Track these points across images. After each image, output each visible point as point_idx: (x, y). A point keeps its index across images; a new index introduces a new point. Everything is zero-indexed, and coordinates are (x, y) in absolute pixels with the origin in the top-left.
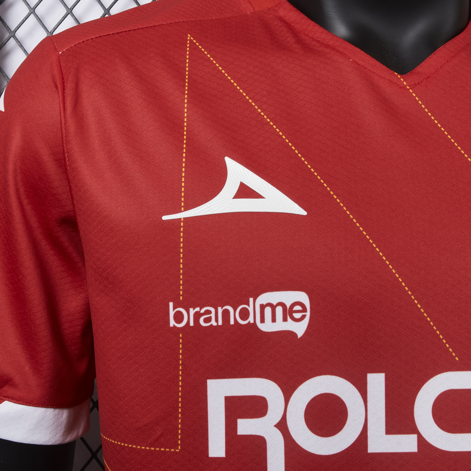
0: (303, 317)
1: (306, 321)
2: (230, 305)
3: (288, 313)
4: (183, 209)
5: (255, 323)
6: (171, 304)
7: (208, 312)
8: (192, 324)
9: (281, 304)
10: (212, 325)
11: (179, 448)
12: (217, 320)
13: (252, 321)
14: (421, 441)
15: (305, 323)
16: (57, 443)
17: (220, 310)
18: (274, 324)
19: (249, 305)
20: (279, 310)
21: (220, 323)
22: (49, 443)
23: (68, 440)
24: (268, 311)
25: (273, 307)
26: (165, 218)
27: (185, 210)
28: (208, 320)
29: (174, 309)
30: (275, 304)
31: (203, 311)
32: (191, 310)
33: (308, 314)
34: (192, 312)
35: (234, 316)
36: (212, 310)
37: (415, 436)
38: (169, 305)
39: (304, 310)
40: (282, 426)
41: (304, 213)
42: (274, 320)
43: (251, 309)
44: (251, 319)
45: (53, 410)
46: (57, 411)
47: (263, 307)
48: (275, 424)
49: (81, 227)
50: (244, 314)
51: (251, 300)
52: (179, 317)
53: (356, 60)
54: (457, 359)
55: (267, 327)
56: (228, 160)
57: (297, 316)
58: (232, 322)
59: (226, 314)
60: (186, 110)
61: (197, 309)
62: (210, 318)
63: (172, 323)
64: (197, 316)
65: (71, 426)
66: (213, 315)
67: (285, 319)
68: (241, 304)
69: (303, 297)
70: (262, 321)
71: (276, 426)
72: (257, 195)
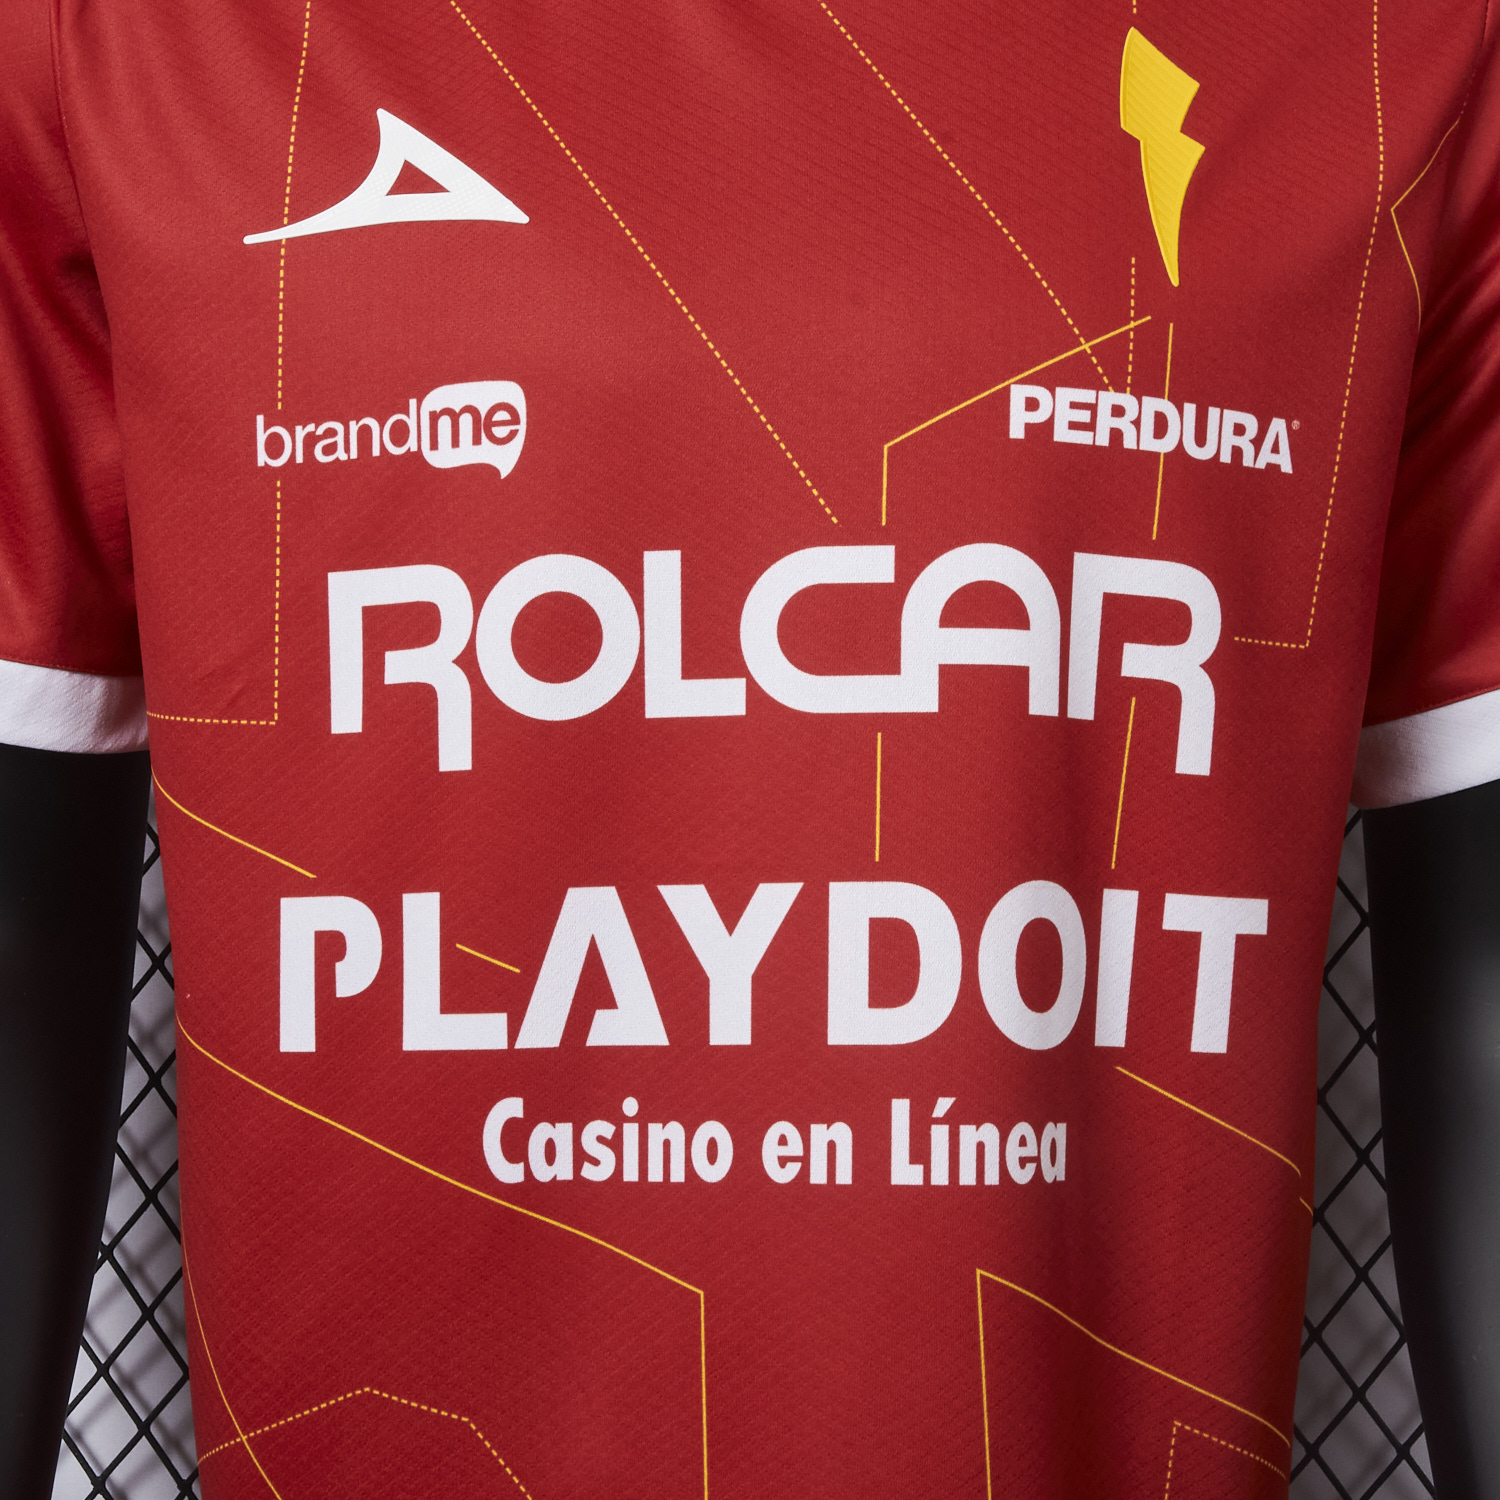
0: (513, 435)
1: (518, 443)
2: (371, 416)
3: (483, 426)
4: (286, 220)
5: (419, 454)
6: (260, 419)
7: (331, 433)
8: (300, 459)
9: (469, 409)
10: (337, 459)
11: (276, 717)
12: (347, 450)
13: (414, 449)
14: (755, 694)
15: (516, 446)
17: (354, 427)
18: (457, 449)
19: (408, 414)
20: (466, 421)
21: (354, 455)
24: (445, 423)
25: (454, 417)
26: (249, 240)
27: (289, 223)
28: (330, 449)
29: (267, 427)
30: (457, 411)
31: (320, 431)
32: (299, 429)
33: (522, 428)
34: (301, 432)
35: (381, 439)
36: (338, 427)
37: (743, 681)
38: (255, 421)
39: (515, 420)
40: (468, 661)
41: (523, 219)
42: (455, 443)
43: (412, 423)
44: (412, 444)
47: (434, 417)
48: (455, 657)
50: (400, 434)
51: (413, 403)
52: (275, 446)
54: (834, 520)
55: (443, 459)
56: (383, 115)
57: (500, 432)
58: (376, 452)
59: (365, 434)
60: (308, 15)
61: (311, 427)
62: (335, 443)
63: (262, 458)
64: (311, 441)
66: (340, 439)
67: (477, 441)
68: (394, 413)
69: (511, 393)
70: (434, 446)
71: (454, 662)
72: (436, 188)
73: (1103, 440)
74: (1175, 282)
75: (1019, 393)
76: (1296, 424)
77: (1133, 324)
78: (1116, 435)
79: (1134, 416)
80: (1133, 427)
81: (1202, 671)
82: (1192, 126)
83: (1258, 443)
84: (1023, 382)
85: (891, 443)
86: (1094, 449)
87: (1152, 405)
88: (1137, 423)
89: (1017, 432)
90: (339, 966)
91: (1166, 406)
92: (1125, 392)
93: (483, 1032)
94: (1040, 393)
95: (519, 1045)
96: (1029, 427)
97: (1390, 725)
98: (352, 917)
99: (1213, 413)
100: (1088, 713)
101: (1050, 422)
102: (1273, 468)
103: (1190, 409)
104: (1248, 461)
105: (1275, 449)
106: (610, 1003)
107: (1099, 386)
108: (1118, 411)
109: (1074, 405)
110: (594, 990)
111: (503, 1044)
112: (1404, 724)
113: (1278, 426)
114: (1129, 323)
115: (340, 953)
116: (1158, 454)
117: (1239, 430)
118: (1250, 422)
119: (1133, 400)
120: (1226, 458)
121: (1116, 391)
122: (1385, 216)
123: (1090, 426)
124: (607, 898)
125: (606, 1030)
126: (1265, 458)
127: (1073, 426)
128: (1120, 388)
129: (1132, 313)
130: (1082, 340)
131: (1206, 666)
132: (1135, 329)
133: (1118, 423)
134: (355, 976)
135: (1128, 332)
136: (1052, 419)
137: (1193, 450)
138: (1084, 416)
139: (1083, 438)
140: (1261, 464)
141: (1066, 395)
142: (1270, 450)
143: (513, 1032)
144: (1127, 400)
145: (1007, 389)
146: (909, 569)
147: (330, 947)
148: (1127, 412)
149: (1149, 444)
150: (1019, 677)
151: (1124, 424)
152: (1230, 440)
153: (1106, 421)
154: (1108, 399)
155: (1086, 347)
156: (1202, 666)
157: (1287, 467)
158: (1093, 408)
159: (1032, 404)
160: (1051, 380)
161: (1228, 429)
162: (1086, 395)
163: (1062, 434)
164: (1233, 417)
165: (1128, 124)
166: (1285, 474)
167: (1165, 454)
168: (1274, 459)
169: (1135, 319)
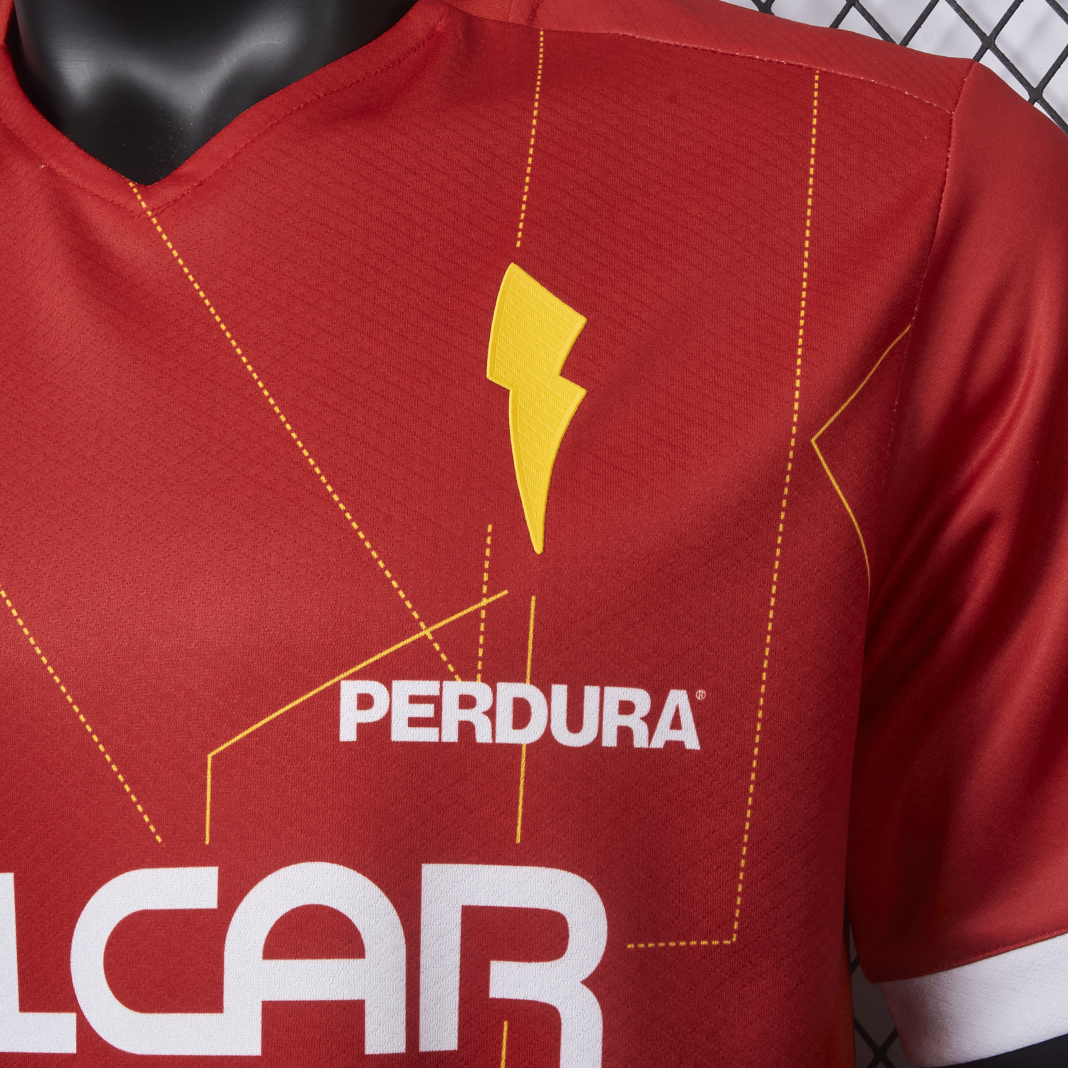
37: (71, 1018)
53: (54, 165)
73: (450, 734)
74: (538, 547)
75: (350, 690)
76: (701, 694)
77: (485, 602)
78: (466, 729)
79: (488, 706)
80: (486, 719)
81: (585, 988)
83: (652, 720)
84: (347, 678)
85: (215, 752)
86: (440, 746)
87: (508, 691)
88: (491, 714)
89: (348, 733)
91: (527, 691)
92: (474, 679)
94: (373, 688)
96: (361, 728)
99: (591, 693)
100: (449, 1042)
101: (386, 721)
102: (675, 747)
103: (560, 692)
104: (640, 740)
105: (676, 724)
107: (442, 675)
108: (467, 702)
109: (414, 699)
113: (678, 699)
114: (480, 600)
116: (519, 747)
117: (626, 708)
118: (641, 699)
119: (486, 689)
120: (610, 740)
121: (464, 679)
122: (804, 447)
123: (435, 722)
126: (664, 734)
127: (414, 722)
128: (468, 676)
129: (485, 589)
130: (422, 625)
131: (590, 982)
132: (487, 608)
133: (467, 715)
135: (478, 611)
136: (389, 715)
137: (565, 737)
138: (427, 711)
139: (427, 735)
140: (658, 743)
141: (405, 688)
142: (668, 726)
144: (478, 689)
145: (337, 685)
146: (232, 894)
148: (479, 702)
149: (507, 735)
150: (352, 1013)
151: (475, 716)
152: (614, 721)
153: (452, 716)
154: (454, 689)
155: (427, 632)
156: (585, 982)
158: (437, 701)
159: (365, 702)
160: (386, 674)
161: (611, 707)
162: (428, 687)
163: (401, 733)
164: (615, 694)
165: (494, 373)
166: (691, 751)
167: (529, 746)
168: (675, 736)
169: (487, 596)
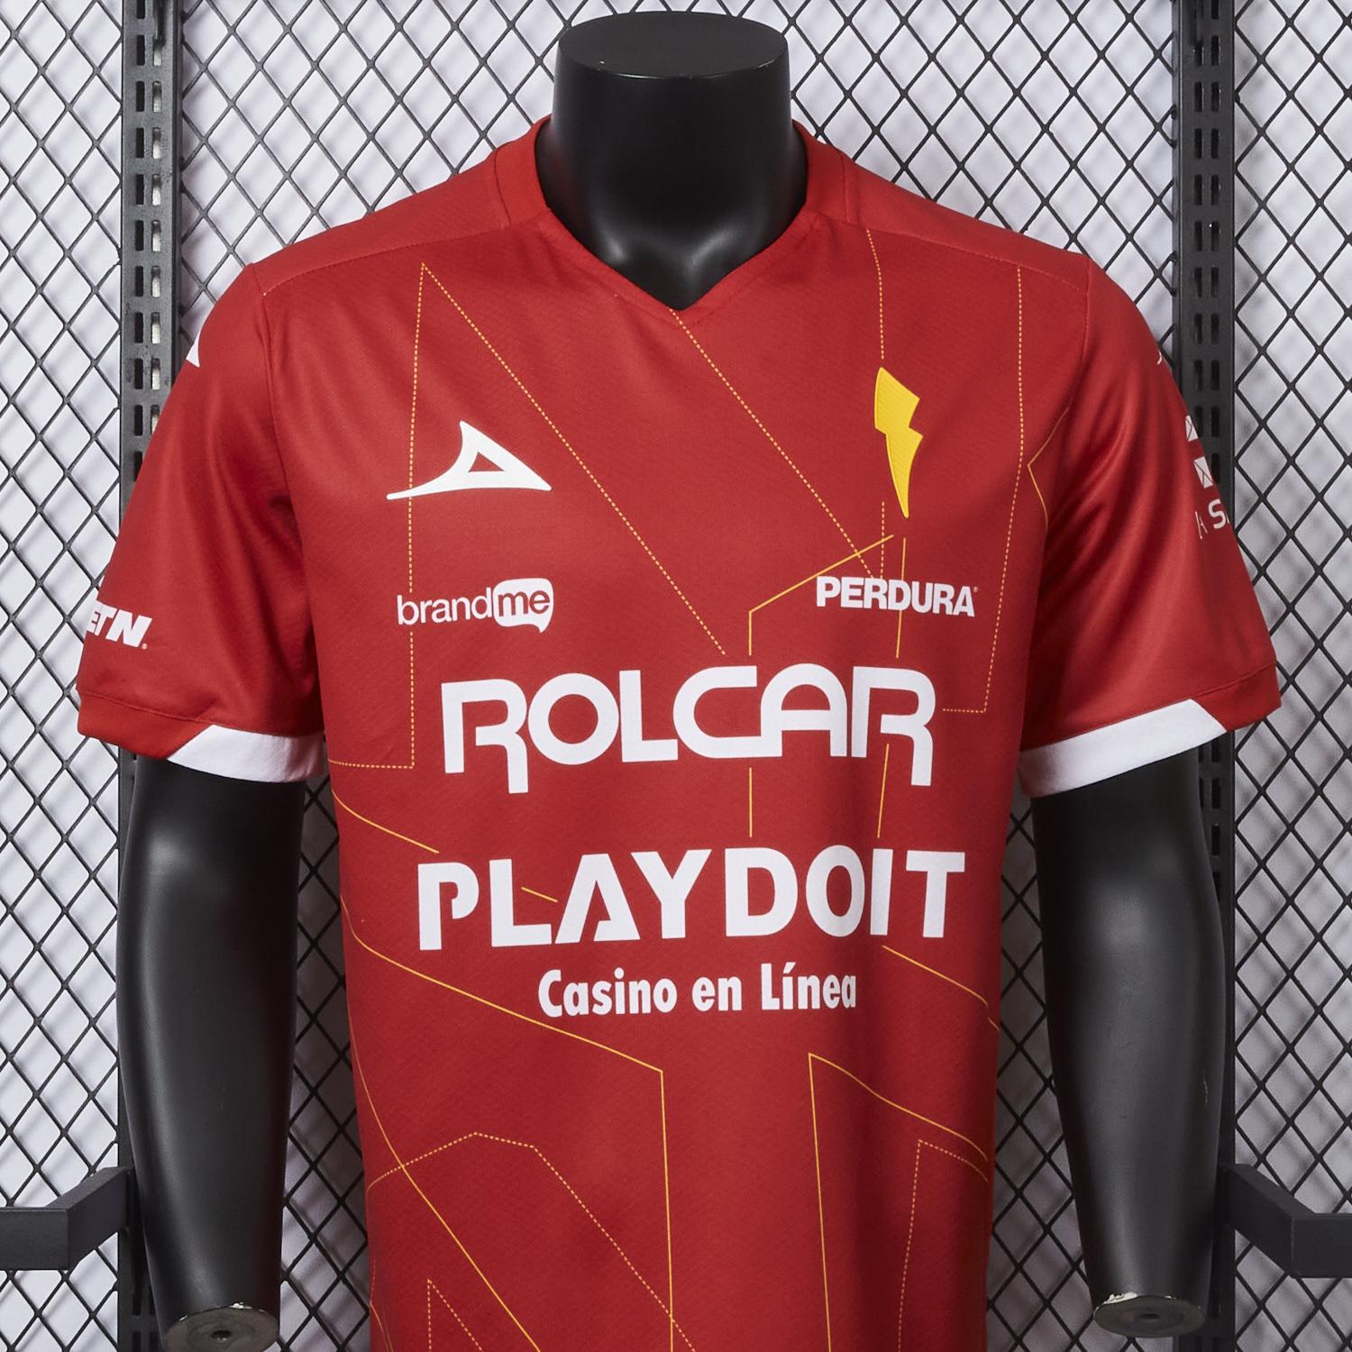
0: (546, 608)
1: (550, 611)
2: (466, 597)
3: (529, 603)
4: (411, 486)
5: (492, 619)
6: (400, 598)
7: (441, 606)
8: (423, 620)
9: (521, 594)
10: (445, 621)
11: (413, 764)
12: (451, 615)
13: (490, 615)
14: (682, 748)
15: (549, 614)
16: (278, 780)
17: (455, 603)
18: (514, 616)
19: (486, 596)
20: (519, 600)
21: (455, 618)
22: (268, 780)
23: (292, 778)
24: (507, 601)
25: (513, 598)
26: (390, 497)
27: (414, 487)
28: (441, 615)
29: (403, 603)
30: (514, 594)
31: (435, 605)
32: (422, 603)
33: (551, 604)
34: (424, 605)
35: (471, 609)
36: (446, 602)
37: (676, 741)
38: (396, 599)
39: (547, 600)
40: (524, 732)
41: (548, 488)
42: (514, 612)
43: (488, 601)
44: (488, 613)
45: (270, 737)
46: (277, 739)
47: (501, 598)
48: (517, 730)
49: (297, 509)
50: (481, 607)
51: (488, 590)
52: (409, 613)
53: (622, 294)
54: (723, 653)
55: (506, 621)
56: (464, 426)
57: (539, 607)
58: (468, 617)
59: (461, 607)
60: (416, 364)
61: (429, 603)
62: (444, 612)
63: (402, 620)
64: (430, 610)
65: (296, 760)
66: (447, 609)
67: (526, 611)
68: (478, 596)
69: (545, 585)
70: (501, 613)
71: (517, 733)
72: (496, 468)
73: (868, 605)
74: (906, 515)
75: (822, 581)
76: (976, 589)
77: (883, 540)
78: (875, 602)
79: (885, 592)
80: (884, 597)
81: (925, 729)
82: (915, 424)
83: (954, 601)
84: (824, 575)
85: (754, 610)
86: (863, 610)
87: (895, 584)
88: (886, 595)
89: (821, 603)
90: (454, 901)
91: (902, 584)
92: (879, 577)
93: (537, 935)
94: (833, 580)
95: (557, 942)
96: (828, 600)
97: (1041, 749)
98: (460, 874)
99: (929, 586)
100: (864, 755)
101: (839, 597)
102: (963, 614)
103: (916, 585)
104: (949, 611)
105: (964, 603)
106: (607, 918)
107: (865, 575)
108: (876, 589)
109: (852, 587)
110: (598, 910)
111: (549, 942)
112: (1049, 748)
113: (966, 591)
114: (880, 539)
115: (455, 894)
116: (898, 611)
117: (944, 594)
118: (950, 590)
119: (884, 582)
120: (936, 610)
121: (875, 577)
122: (1025, 469)
123: (861, 598)
124: (604, 859)
125: (604, 933)
126: (959, 609)
127: (852, 598)
128: (877, 576)
129: (883, 534)
130: (856, 551)
131: (927, 726)
132: (884, 543)
133: (876, 595)
134: (463, 907)
135: (880, 545)
136: (840, 595)
137: (918, 608)
138: (857, 592)
139: (857, 604)
140: (956, 613)
141: (847, 581)
142: (961, 604)
143: (554, 934)
144: (881, 582)
145: (815, 579)
146: (764, 679)
147: (448, 891)
148: (881, 589)
149: (894, 606)
150: (824, 736)
151: (879, 596)
152: (938, 600)
153: (869, 595)
154: (870, 582)
155: (858, 554)
156: (925, 726)
157: (971, 613)
158: (862, 588)
159: (829, 587)
160: (838, 573)
161: (937, 594)
162: (858, 581)
163: (846, 603)
164: (940, 587)
165: (880, 424)
166: (971, 617)
167: (903, 611)
168: (964, 609)
169: (884, 537)
